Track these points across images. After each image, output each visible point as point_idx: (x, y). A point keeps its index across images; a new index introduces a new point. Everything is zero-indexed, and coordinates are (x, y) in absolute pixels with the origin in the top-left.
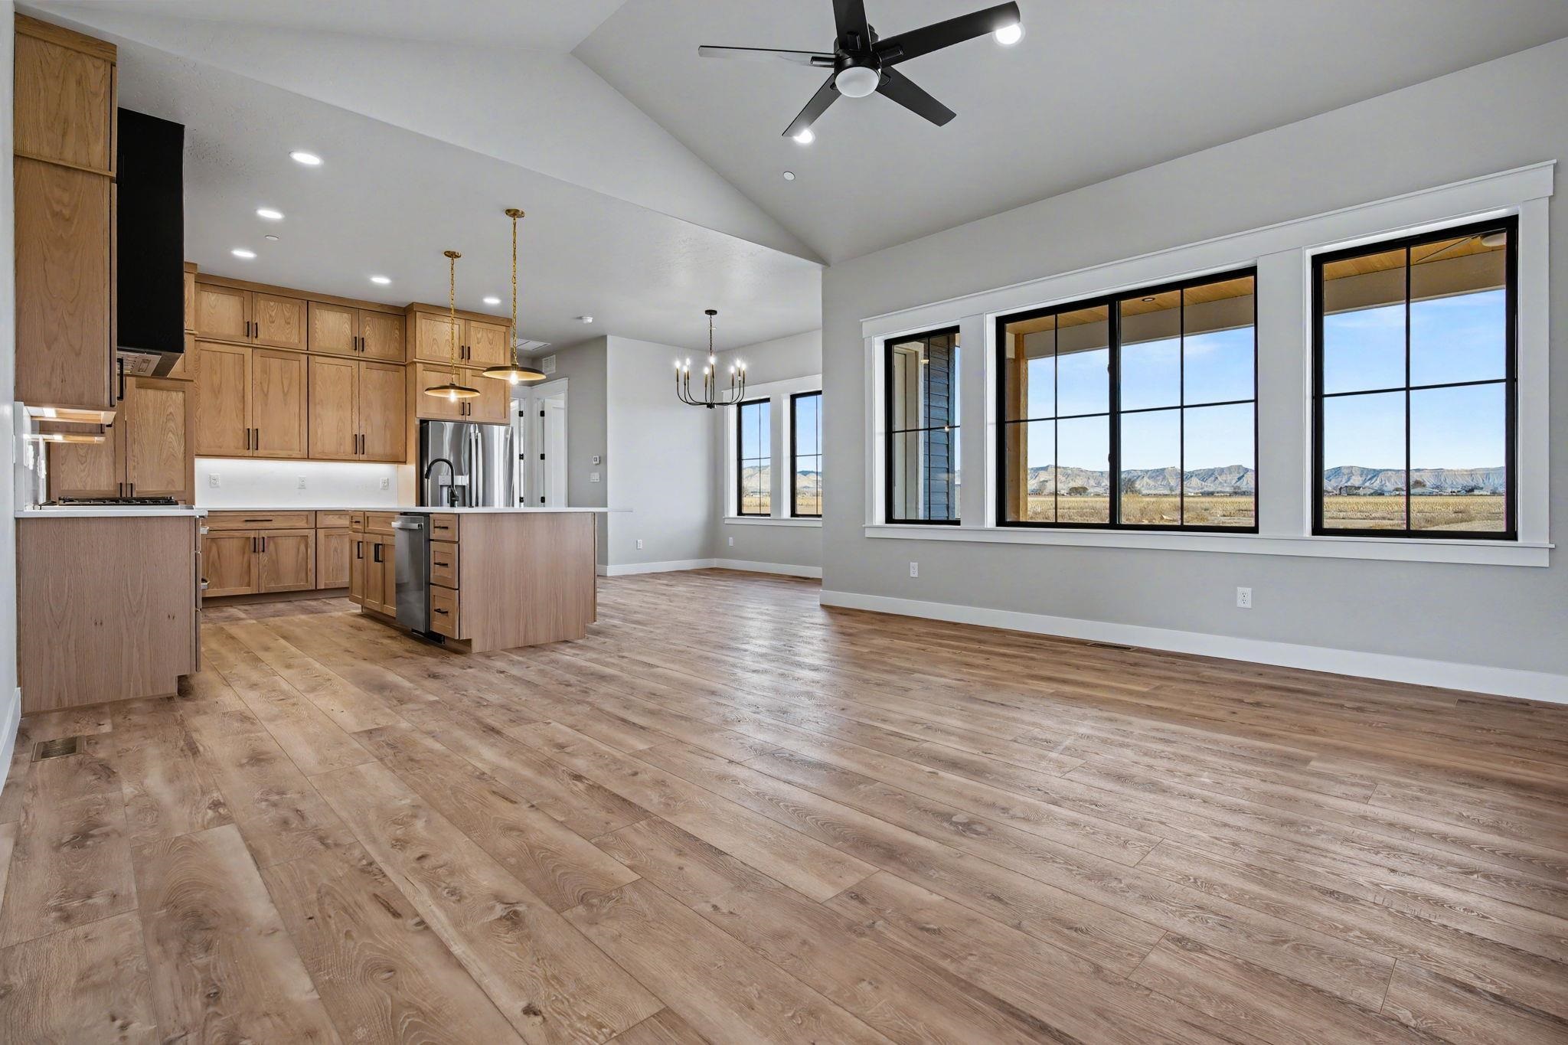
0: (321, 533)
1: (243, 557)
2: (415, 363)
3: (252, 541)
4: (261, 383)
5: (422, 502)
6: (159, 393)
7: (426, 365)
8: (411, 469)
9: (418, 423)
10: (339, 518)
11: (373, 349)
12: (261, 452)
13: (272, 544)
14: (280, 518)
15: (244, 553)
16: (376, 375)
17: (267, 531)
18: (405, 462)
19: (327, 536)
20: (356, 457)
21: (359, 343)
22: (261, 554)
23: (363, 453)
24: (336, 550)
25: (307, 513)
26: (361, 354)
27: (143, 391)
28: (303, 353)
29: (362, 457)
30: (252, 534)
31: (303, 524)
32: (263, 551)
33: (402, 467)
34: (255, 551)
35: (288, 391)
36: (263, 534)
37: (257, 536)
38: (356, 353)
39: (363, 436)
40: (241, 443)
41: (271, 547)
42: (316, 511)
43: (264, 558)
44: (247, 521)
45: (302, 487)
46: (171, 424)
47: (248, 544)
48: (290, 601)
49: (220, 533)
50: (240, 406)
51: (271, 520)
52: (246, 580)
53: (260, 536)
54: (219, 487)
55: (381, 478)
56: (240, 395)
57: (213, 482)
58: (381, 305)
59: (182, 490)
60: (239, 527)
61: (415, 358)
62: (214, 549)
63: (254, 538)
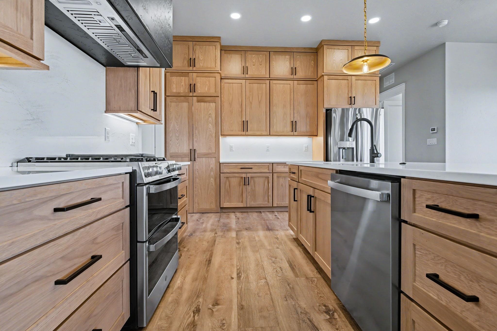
0: (275, 175)
1: (240, 187)
2: (323, 75)
3: (244, 179)
4: (249, 97)
5: (327, 159)
6: (205, 104)
7: (329, 76)
8: (321, 139)
9: (324, 111)
10: (284, 167)
11: (300, 74)
12: (249, 132)
13: (252, 181)
14: (256, 167)
15: (240, 185)
16: (302, 87)
18: (317, 136)
19: (278, 177)
20: (292, 133)
21: (294, 71)
22: (247, 186)
23: (296, 131)
24: (282, 185)
25: (268, 164)
26: (295, 77)
27: (199, 103)
28: (268, 80)
29: (295, 133)
30: (244, 175)
31: (266, 171)
32: (248, 185)
33: (315, 138)
34: (245, 185)
35: (261, 101)
36: (249, 175)
37: (246, 177)
38: (292, 77)
39: (296, 121)
40: (241, 129)
41: (252, 183)
42: (273, 163)
43: (249, 188)
44: (241, 168)
45: (268, 150)
46: (210, 119)
47: (242, 180)
48: (260, 212)
49: (230, 174)
50: (240, 110)
51: (252, 168)
52: (241, 200)
53: (247, 177)
54: (233, 151)
55: (304, 145)
56: (240, 104)
57: (231, 149)
58: (305, 48)
59: (215, 152)
60: (238, 171)
61: (323, 73)
62: (228, 183)
63: (245, 177)
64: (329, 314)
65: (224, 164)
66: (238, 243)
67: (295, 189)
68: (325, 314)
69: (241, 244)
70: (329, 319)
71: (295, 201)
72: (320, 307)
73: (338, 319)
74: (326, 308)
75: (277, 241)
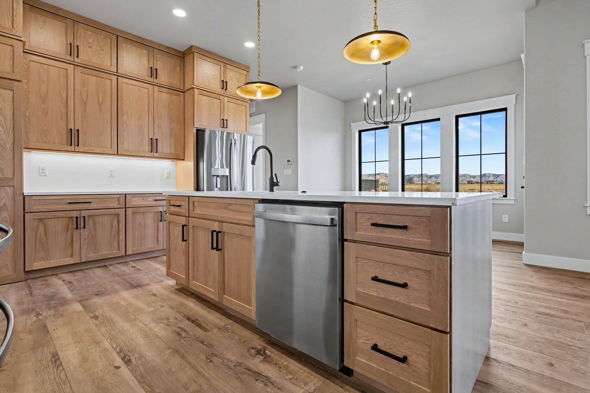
0: (129, 211)
1: (67, 233)
2: (193, 88)
3: (75, 220)
5: (198, 188)
7: (201, 91)
8: (189, 164)
9: (195, 131)
10: (143, 199)
11: (163, 78)
12: (81, 148)
13: (92, 222)
14: (97, 200)
15: (68, 230)
16: (164, 97)
17: (87, 211)
18: (183, 160)
19: (134, 213)
20: (151, 155)
21: (153, 72)
22: (82, 230)
23: (157, 152)
24: (140, 224)
25: (118, 196)
26: (155, 81)
28: (114, 75)
29: (156, 155)
30: (74, 214)
31: (115, 205)
32: (84, 227)
33: (180, 163)
34: (77, 228)
35: (102, 103)
36: (84, 213)
37: (79, 216)
38: (151, 80)
39: (157, 139)
40: (65, 141)
41: (90, 224)
42: (125, 195)
43: (85, 233)
44: (69, 203)
45: (111, 176)
47: (71, 222)
48: (105, 266)
49: (47, 214)
50: (64, 111)
51: (91, 202)
52: (70, 252)
53: (82, 216)
54: (46, 175)
55: (166, 171)
56: (64, 101)
57: (42, 172)
58: (168, 48)
59: (11, 176)
60: (63, 208)
61: (194, 85)
62: (41, 228)
63: (77, 218)
64: (262, 355)
65: (34, 197)
66: (96, 317)
67: (183, 226)
68: (258, 356)
69: (100, 317)
70: (264, 358)
71: (183, 240)
72: (250, 352)
73: (272, 355)
74: (255, 350)
75: (156, 298)
